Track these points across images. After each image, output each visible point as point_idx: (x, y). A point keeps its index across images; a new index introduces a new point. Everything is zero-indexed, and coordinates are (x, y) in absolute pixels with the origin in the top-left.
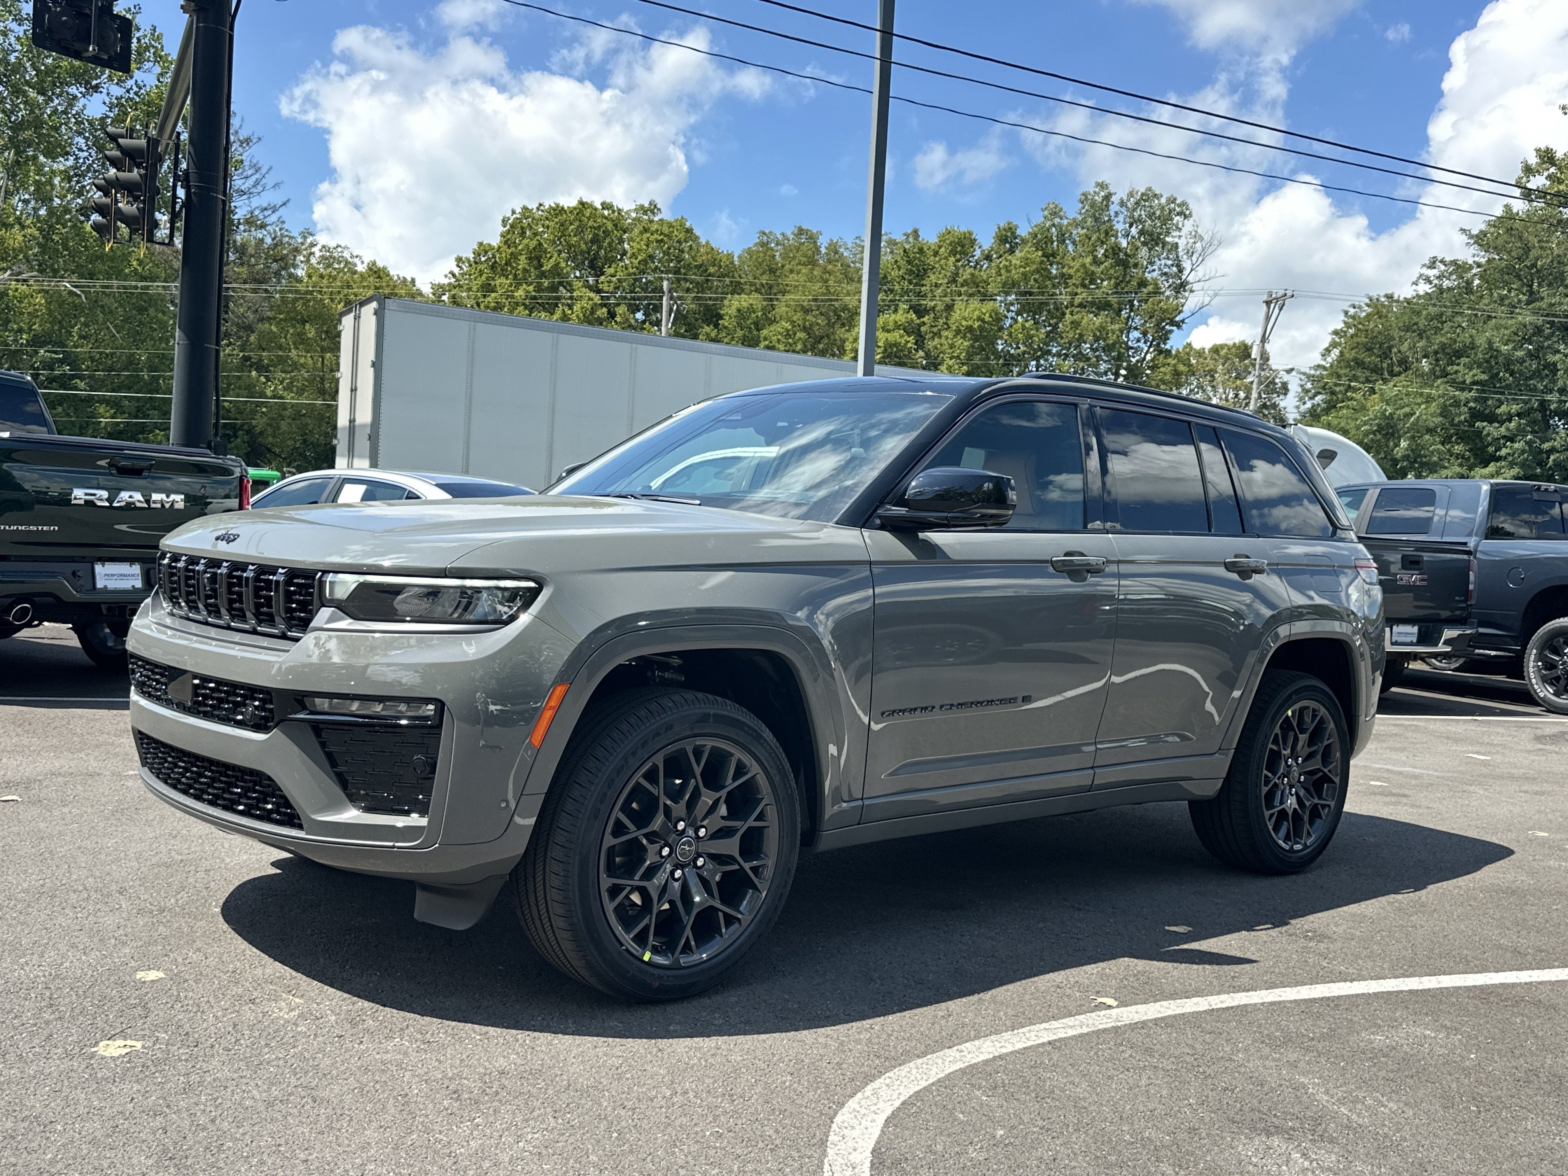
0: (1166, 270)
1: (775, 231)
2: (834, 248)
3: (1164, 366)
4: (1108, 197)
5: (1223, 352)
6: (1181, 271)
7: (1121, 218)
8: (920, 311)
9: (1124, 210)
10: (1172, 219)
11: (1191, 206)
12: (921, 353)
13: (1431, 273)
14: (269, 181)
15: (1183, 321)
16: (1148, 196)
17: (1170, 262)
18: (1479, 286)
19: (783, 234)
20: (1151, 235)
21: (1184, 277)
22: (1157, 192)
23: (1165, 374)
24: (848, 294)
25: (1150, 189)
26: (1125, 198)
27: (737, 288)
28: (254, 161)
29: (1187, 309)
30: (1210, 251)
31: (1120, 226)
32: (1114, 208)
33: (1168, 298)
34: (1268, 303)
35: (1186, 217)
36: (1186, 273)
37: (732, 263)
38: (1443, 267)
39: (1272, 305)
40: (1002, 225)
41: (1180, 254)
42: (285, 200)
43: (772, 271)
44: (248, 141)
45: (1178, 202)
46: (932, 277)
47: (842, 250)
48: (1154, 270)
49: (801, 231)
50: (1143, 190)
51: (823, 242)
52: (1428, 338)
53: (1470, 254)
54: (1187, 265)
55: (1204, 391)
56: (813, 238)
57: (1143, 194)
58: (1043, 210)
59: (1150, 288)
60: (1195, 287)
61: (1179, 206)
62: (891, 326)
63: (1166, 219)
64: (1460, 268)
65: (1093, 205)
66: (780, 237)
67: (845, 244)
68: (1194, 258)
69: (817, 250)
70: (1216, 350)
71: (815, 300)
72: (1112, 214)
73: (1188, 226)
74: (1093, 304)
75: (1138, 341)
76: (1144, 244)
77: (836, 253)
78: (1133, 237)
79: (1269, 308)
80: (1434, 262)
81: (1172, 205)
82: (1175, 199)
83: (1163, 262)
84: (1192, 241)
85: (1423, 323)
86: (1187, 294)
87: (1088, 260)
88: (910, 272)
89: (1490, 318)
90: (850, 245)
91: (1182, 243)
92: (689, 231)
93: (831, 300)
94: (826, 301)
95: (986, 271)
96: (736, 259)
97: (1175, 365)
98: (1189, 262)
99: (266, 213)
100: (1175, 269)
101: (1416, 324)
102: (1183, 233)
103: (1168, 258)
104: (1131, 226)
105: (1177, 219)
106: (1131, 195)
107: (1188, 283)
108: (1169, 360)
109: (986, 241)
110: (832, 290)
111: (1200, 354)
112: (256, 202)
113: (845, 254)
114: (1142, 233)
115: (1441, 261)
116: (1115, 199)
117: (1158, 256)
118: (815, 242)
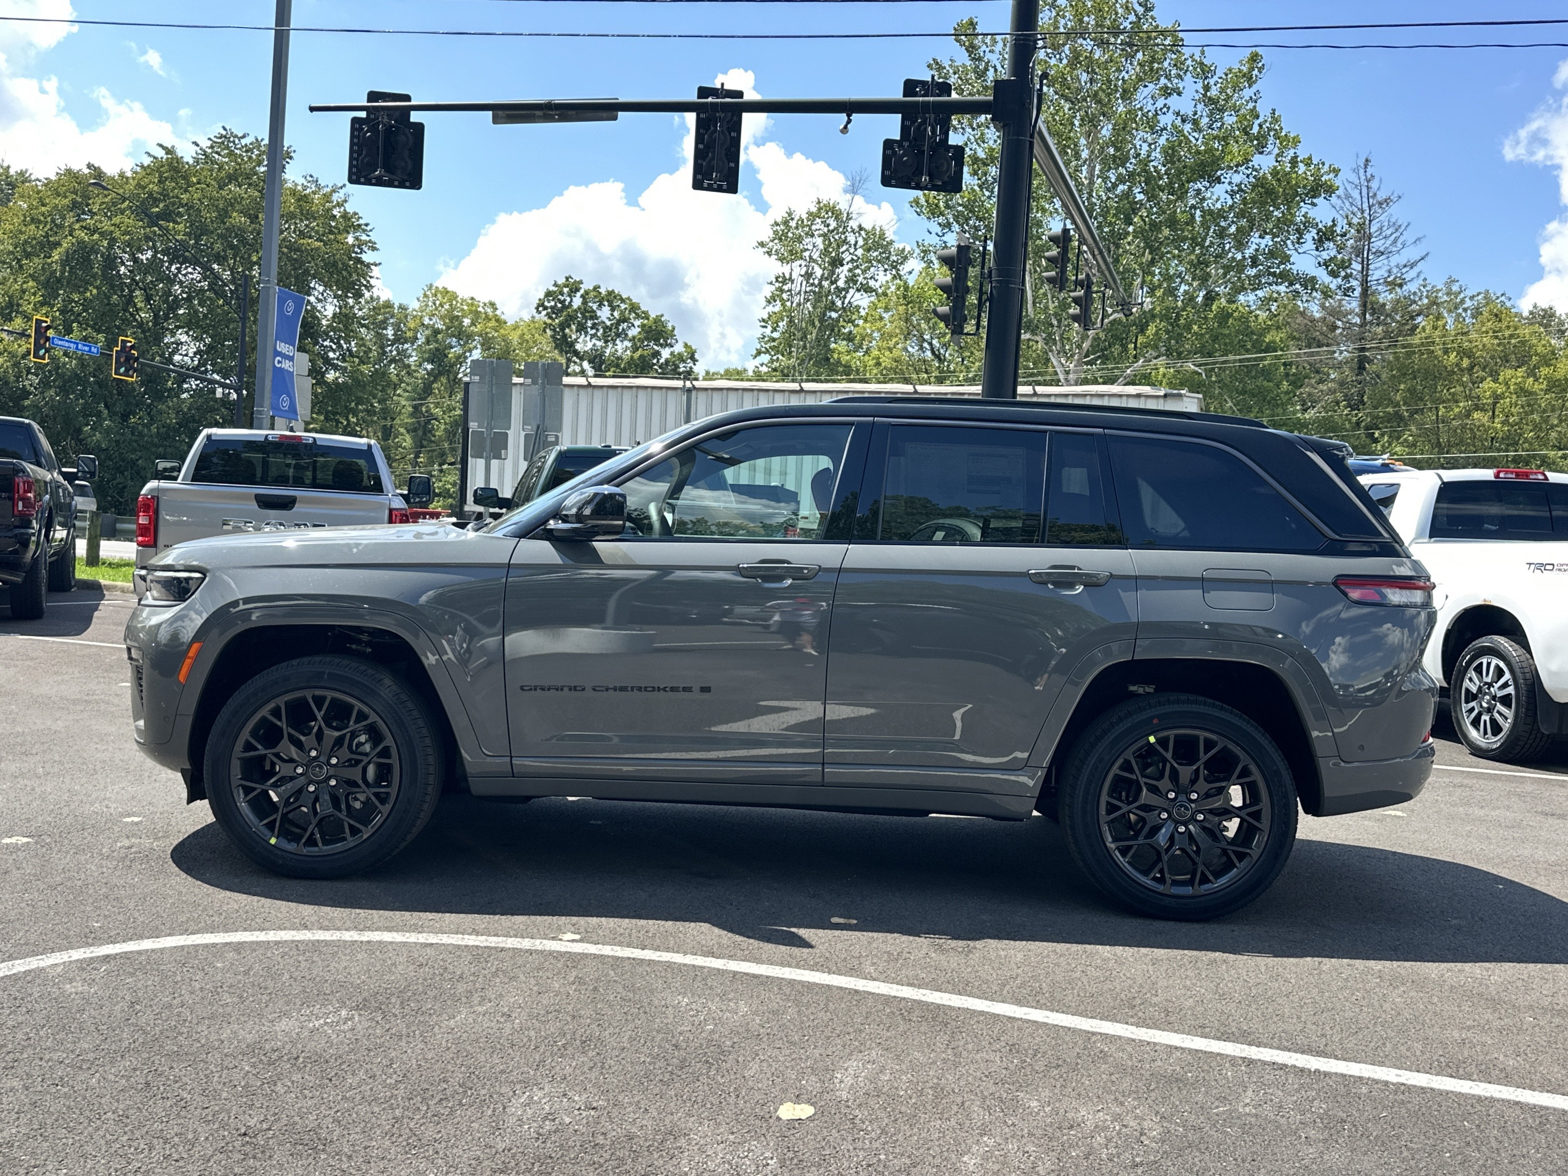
14: (1408, 236)
28: (1393, 220)
42: (1423, 254)
44: (1387, 201)
99: (1404, 270)
112: (1395, 260)
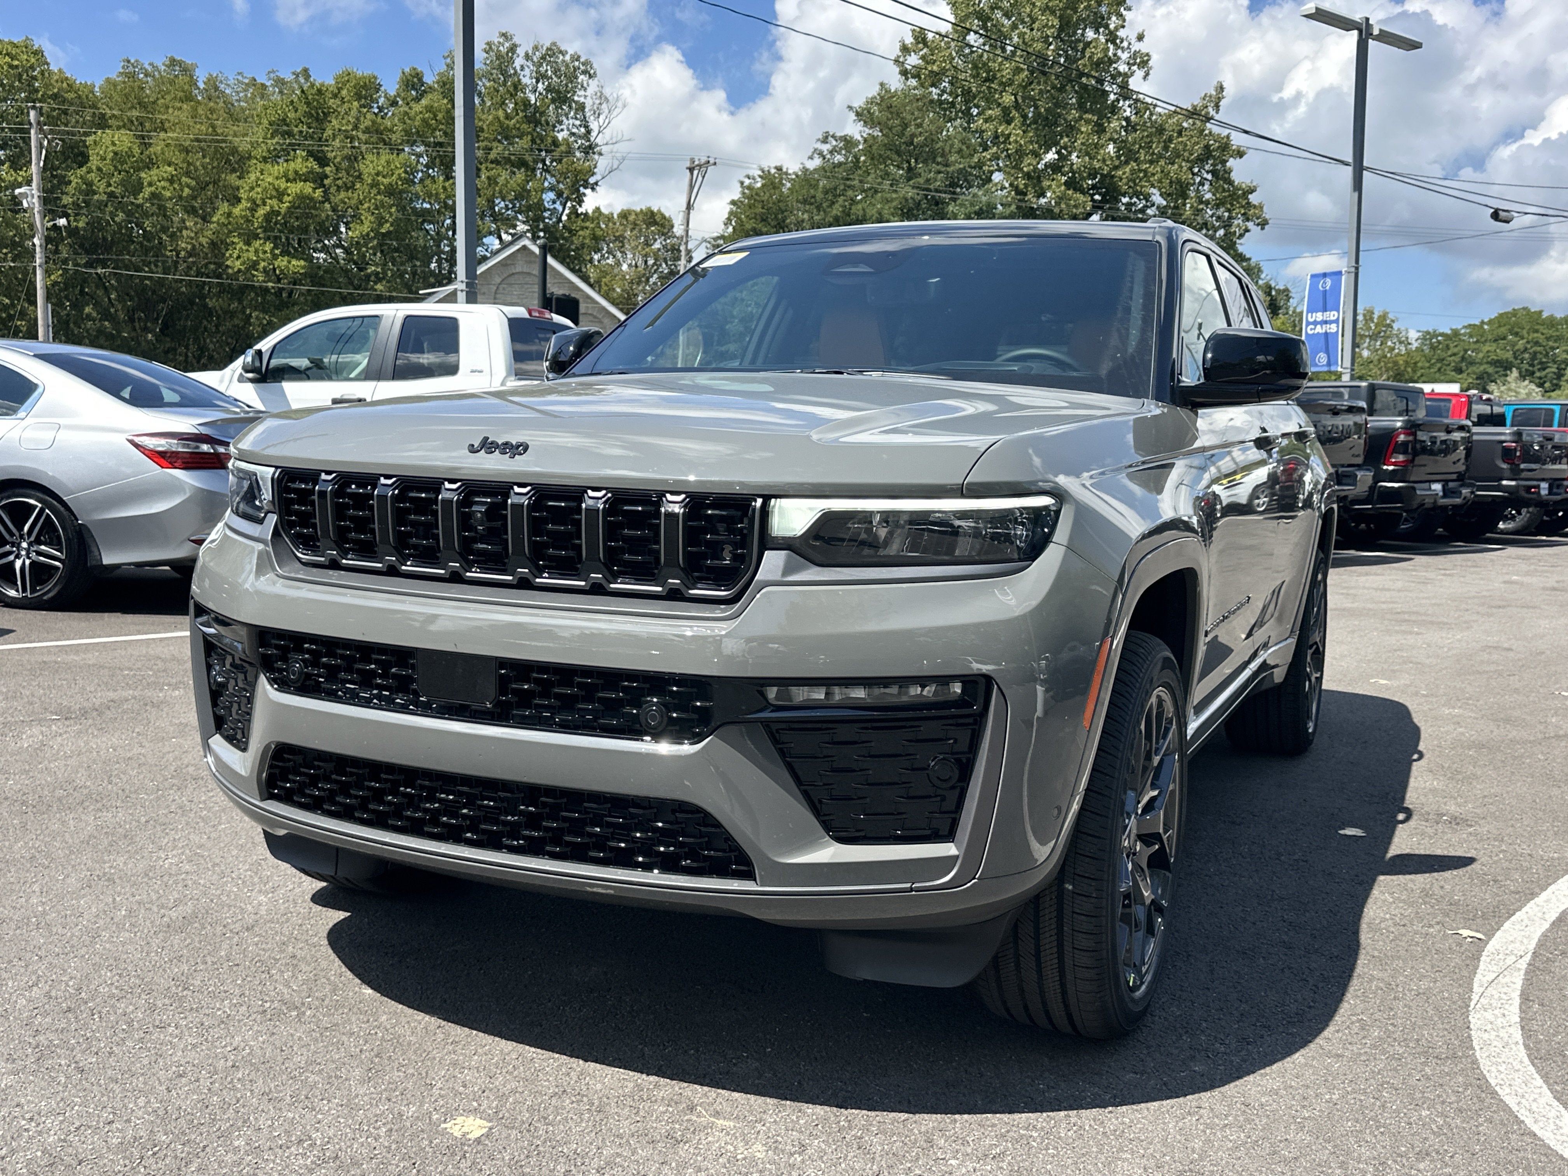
0: (575, 130)
1: (142, 61)
2: (213, 84)
3: (582, 228)
4: (513, 49)
5: (632, 218)
6: (589, 132)
7: (527, 72)
8: (323, 161)
9: (529, 63)
10: (576, 78)
11: (595, 66)
12: (327, 206)
13: (825, 148)
15: (596, 183)
16: (553, 52)
17: (578, 123)
18: (865, 162)
19: (151, 64)
20: (558, 92)
21: (592, 139)
22: (563, 49)
23: (584, 238)
24: (235, 135)
25: (554, 44)
26: (530, 52)
27: (102, 123)
29: (600, 170)
30: (615, 113)
31: (527, 80)
32: (518, 62)
33: (578, 160)
34: (691, 170)
35: (590, 77)
36: (594, 134)
37: (92, 92)
38: (834, 143)
39: (696, 172)
40: (407, 70)
41: (588, 115)
43: (142, 105)
45: (582, 60)
46: (334, 122)
47: (222, 87)
48: (562, 130)
49: (173, 62)
50: (547, 44)
51: (201, 79)
52: (825, 211)
53: (856, 130)
54: (594, 126)
55: (614, 257)
56: (187, 70)
57: (548, 49)
58: (445, 58)
59: (563, 148)
60: (604, 149)
61: (583, 64)
62: (291, 175)
63: (572, 77)
64: (848, 142)
65: (499, 56)
66: (149, 69)
67: (227, 79)
68: (601, 119)
69: (193, 83)
70: (624, 215)
71: (198, 140)
72: (518, 68)
73: (593, 86)
74: (508, 160)
75: (554, 202)
76: (553, 101)
77: (216, 89)
78: (540, 94)
79: (692, 174)
80: (827, 137)
81: (577, 63)
82: (579, 57)
83: (571, 121)
84: (598, 102)
85: (819, 196)
86: (596, 157)
87: (501, 113)
88: (308, 115)
89: (876, 192)
90: (231, 82)
91: (588, 103)
92: (38, 53)
93: (218, 141)
94: (211, 141)
95: (392, 118)
96: (97, 89)
97: (593, 229)
98: (596, 123)
100: (583, 130)
101: (814, 197)
102: (588, 93)
103: (576, 118)
104: (537, 82)
105: (582, 78)
106: (536, 48)
107: (597, 145)
108: (588, 224)
109: (391, 86)
110: (219, 131)
111: (609, 218)
113: (227, 91)
114: (548, 89)
115: (833, 136)
116: (521, 51)
117: (567, 115)
118: (191, 76)
